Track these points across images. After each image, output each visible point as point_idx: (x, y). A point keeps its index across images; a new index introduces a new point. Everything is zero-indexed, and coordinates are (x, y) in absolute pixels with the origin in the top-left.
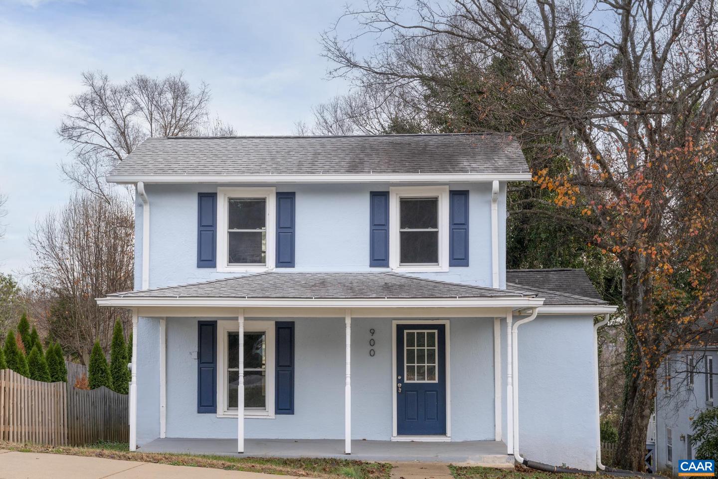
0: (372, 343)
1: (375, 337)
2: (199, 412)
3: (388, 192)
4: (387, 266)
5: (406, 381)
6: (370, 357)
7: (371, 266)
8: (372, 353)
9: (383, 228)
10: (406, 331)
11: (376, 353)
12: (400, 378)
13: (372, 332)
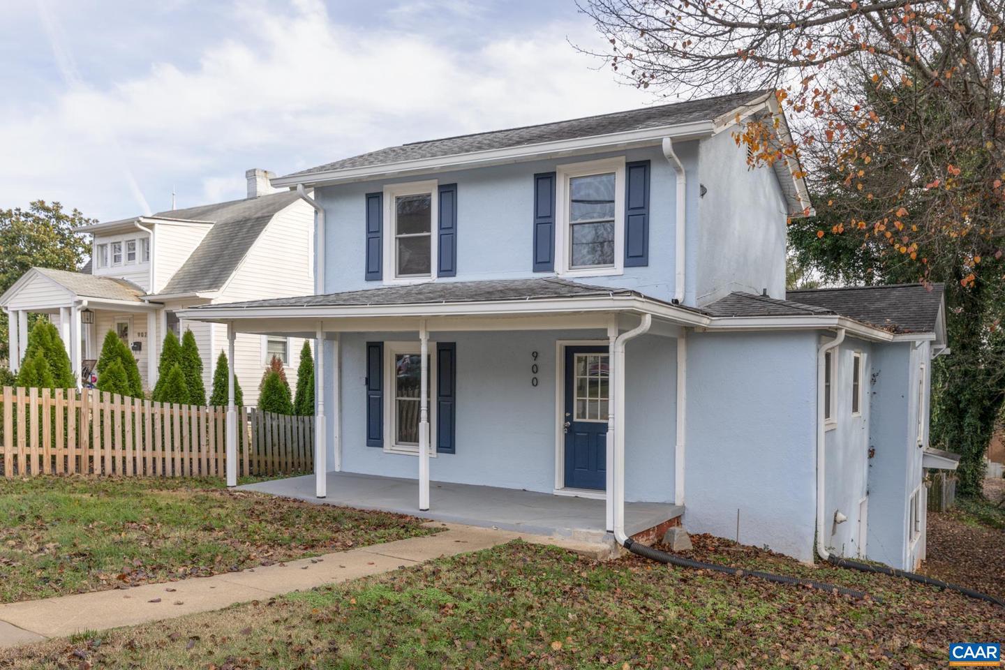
0: (535, 369)
1: (538, 362)
2: (368, 445)
3: (554, 173)
4: (552, 270)
5: (575, 419)
6: (533, 387)
7: (535, 270)
8: (535, 383)
9: (547, 220)
10: (576, 355)
11: (540, 383)
12: (568, 414)
13: (535, 355)
